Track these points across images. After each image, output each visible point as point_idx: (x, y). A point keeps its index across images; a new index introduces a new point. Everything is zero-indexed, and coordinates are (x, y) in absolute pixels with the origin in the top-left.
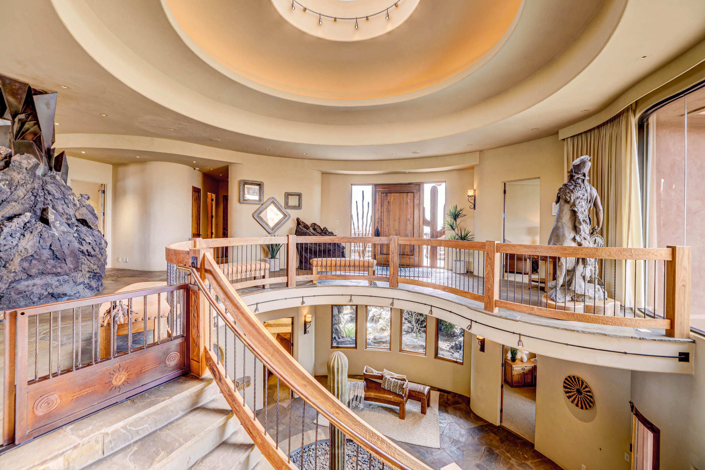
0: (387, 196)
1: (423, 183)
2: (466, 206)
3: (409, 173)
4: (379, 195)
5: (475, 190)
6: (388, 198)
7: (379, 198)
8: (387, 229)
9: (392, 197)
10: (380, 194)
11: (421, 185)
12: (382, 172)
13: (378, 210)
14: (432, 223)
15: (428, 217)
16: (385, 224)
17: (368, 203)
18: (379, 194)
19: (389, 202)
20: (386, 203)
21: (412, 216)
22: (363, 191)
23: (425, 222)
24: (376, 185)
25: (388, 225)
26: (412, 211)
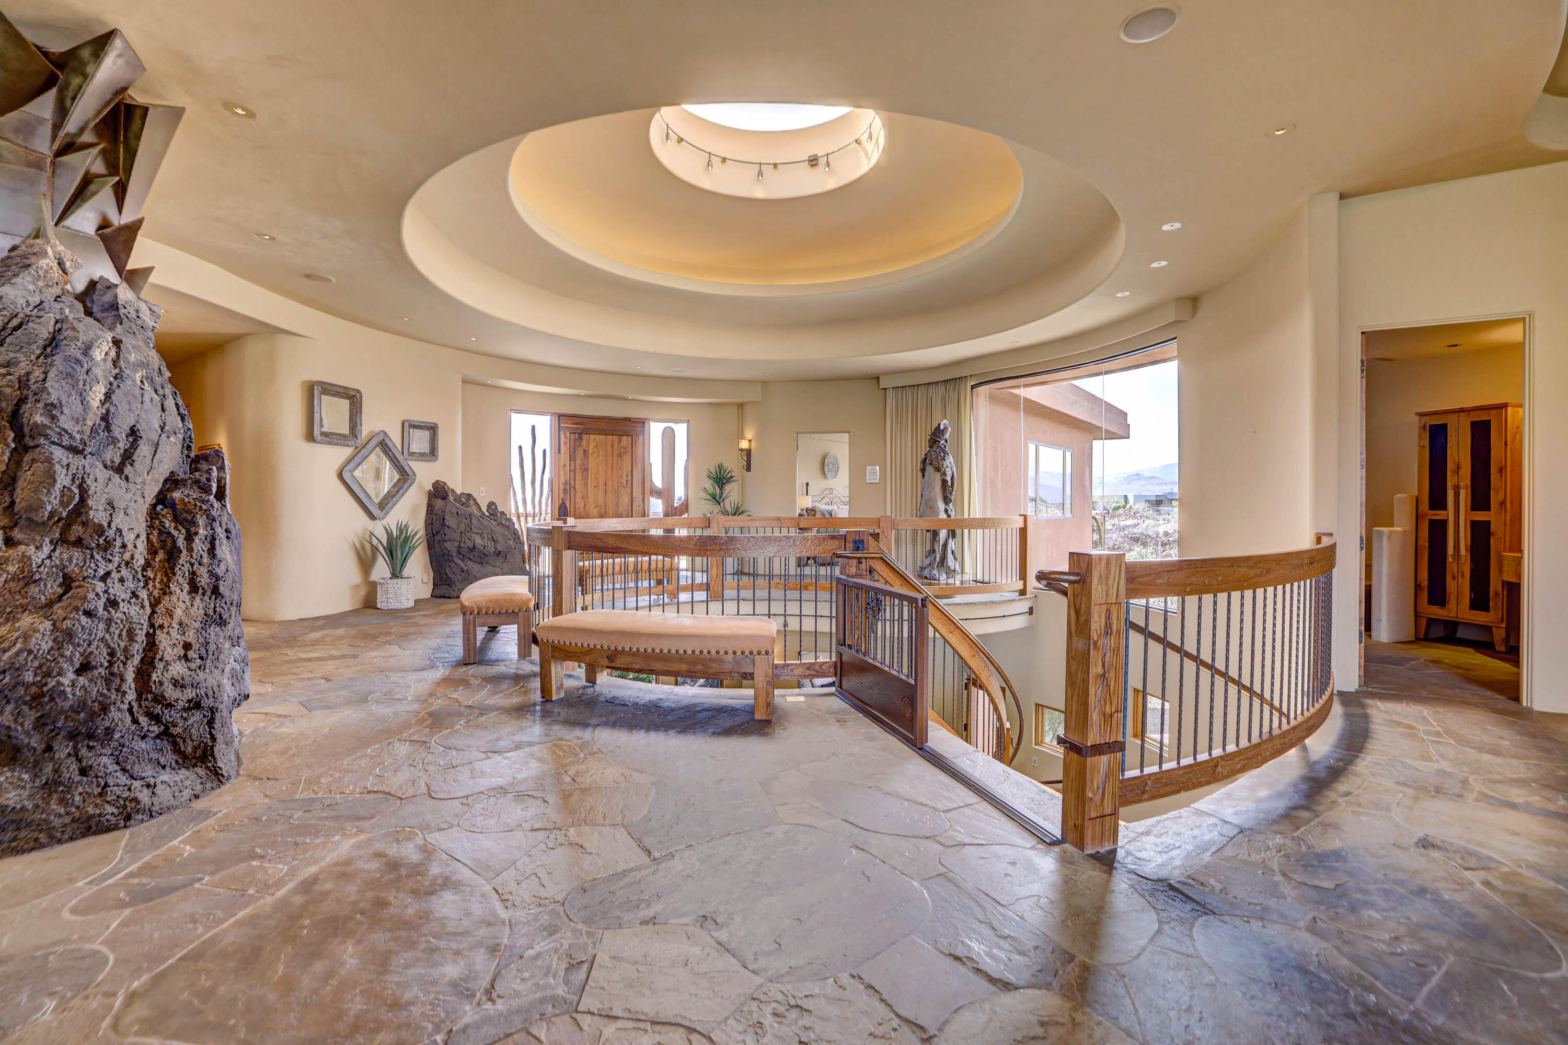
0: (581, 438)
1: (649, 419)
2: (733, 464)
3: (632, 400)
4: (566, 437)
5: (750, 441)
6: (584, 443)
7: (565, 443)
8: (582, 505)
9: (592, 441)
10: (568, 433)
11: (646, 424)
12: (583, 392)
13: (565, 466)
14: (666, 493)
15: (657, 480)
16: (579, 495)
17: (545, 451)
18: (565, 434)
19: (585, 451)
20: (580, 453)
21: (630, 479)
22: (533, 427)
23: (657, 493)
24: (560, 416)
25: (585, 497)
26: (630, 470)
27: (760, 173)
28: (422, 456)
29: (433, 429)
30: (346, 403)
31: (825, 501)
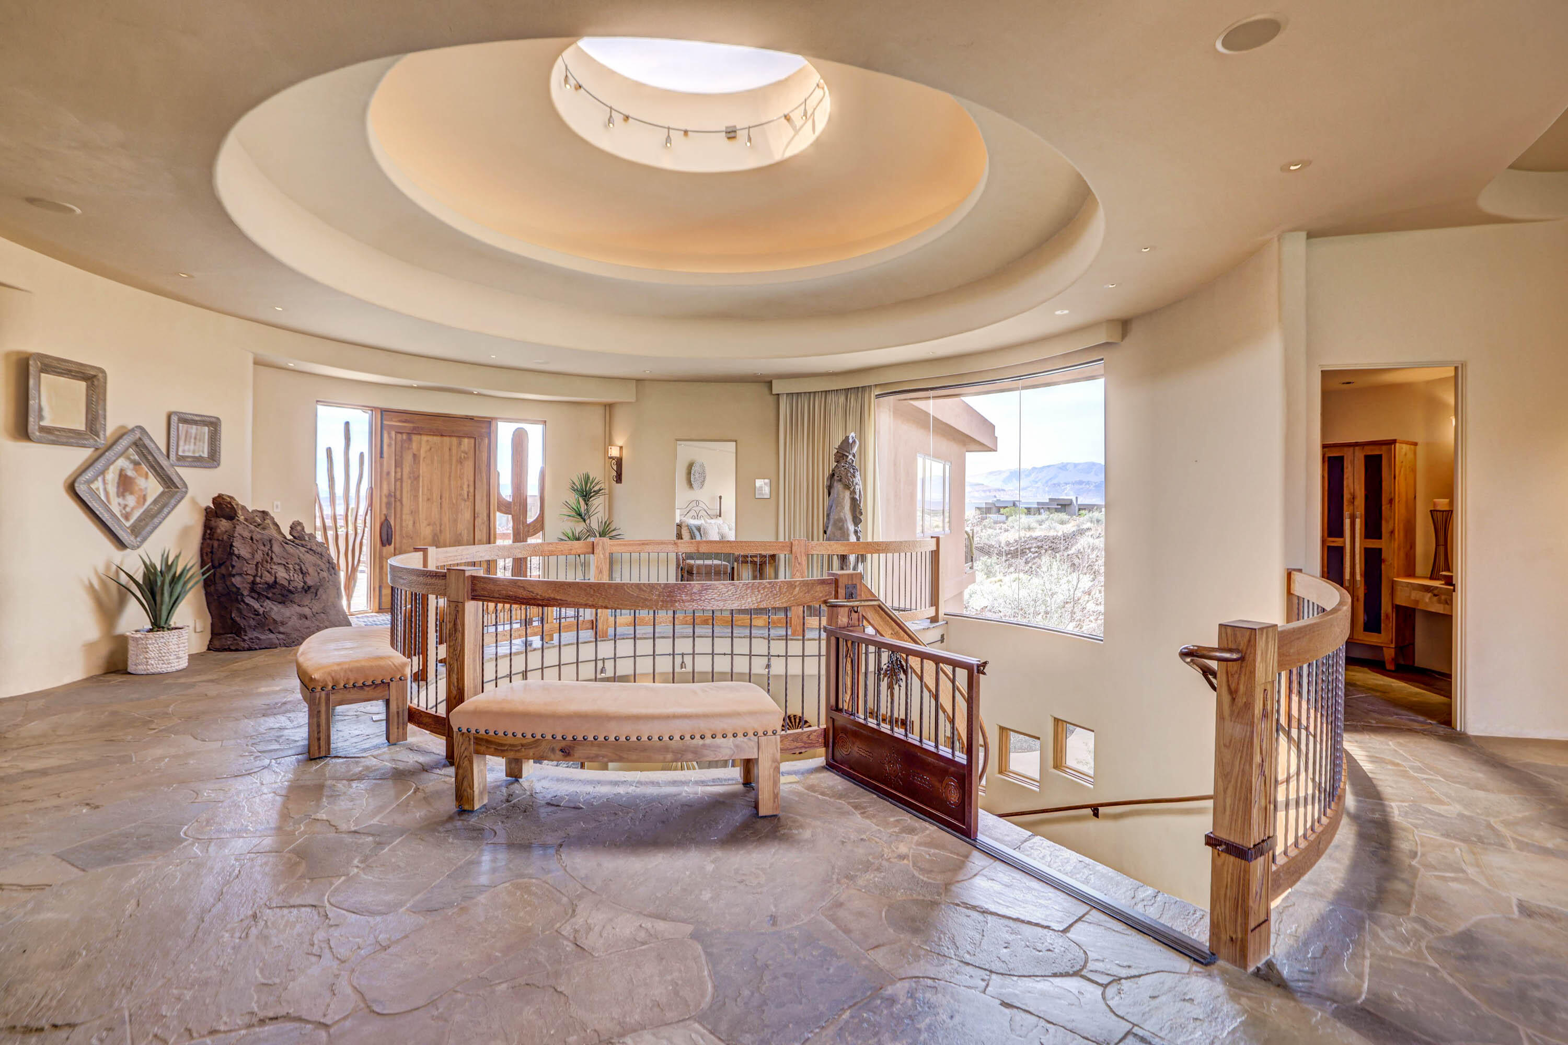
0: (410, 440)
1: (496, 419)
2: (599, 473)
3: (479, 394)
4: (390, 437)
5: (621, 448)
6: (414, 446)
7: (390, 445)
8: (411, 523)
9: (423, 443)
10: (393, 434)
11: (493, 423)
12: (415, 384)
13: (388, 473)
14: (517, 507)
15: (506, 491)
16: (406, 510)
17: (362, 455)
18: (389, 434)
19: (414, 455)
20: (408, 459)
21: (472, 490)
22: (347, 424)
23: (505, 507)
24: (384, 412)
25: (414, 513)
26: (472, 479)
27: (668, 139)
28: (197, 462)
29: (214, 425)
30: (83, 385)
31: (691, 514)
